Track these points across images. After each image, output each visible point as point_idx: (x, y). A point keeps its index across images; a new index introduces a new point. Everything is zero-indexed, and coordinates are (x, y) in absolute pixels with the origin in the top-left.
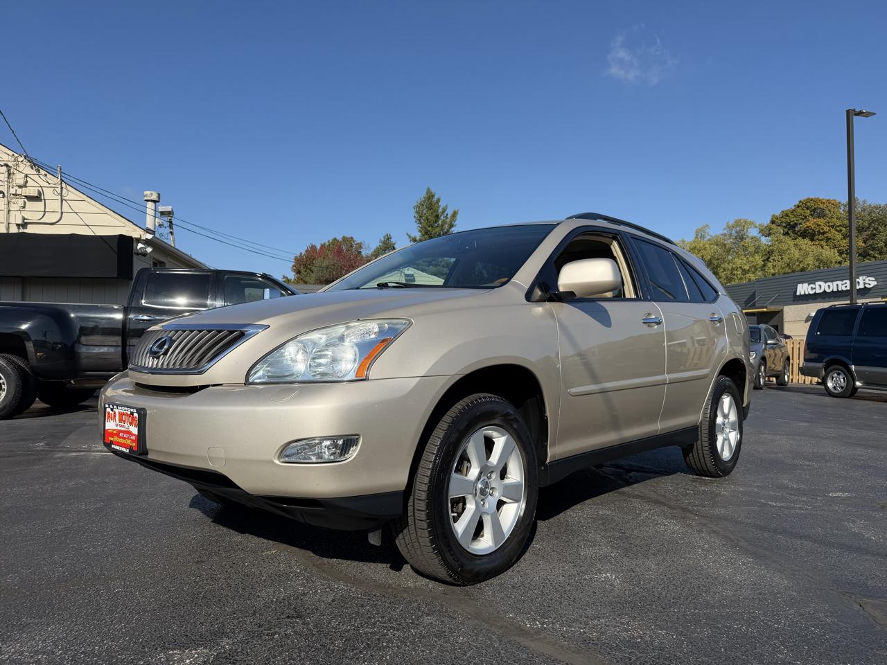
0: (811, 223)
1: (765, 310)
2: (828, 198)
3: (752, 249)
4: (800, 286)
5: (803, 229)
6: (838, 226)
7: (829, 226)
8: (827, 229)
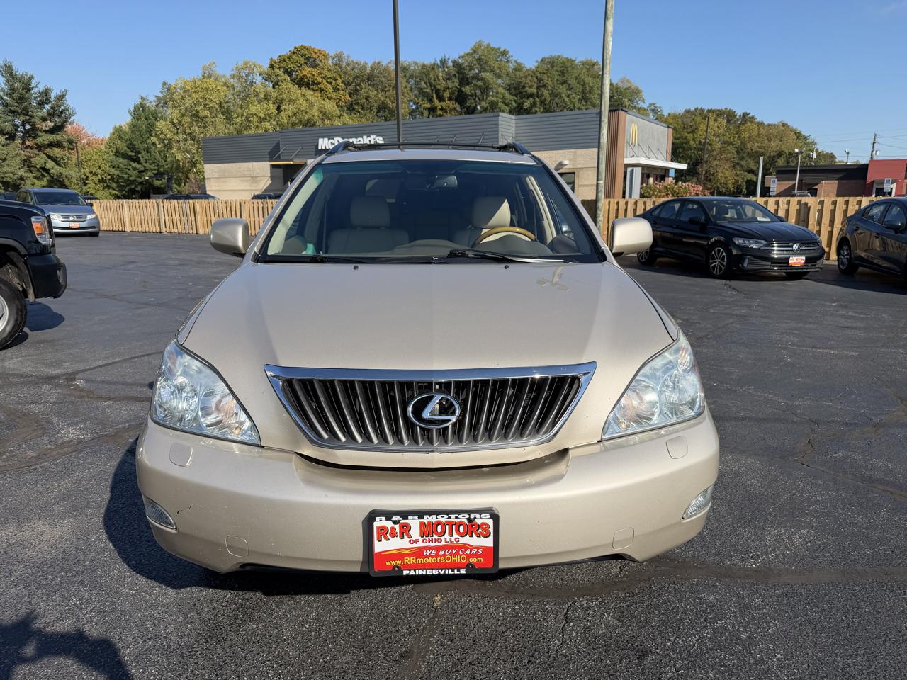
0: (307, 71)
1: (291, 163)
2: (319, 48)
3: (262, 96)
4: (321, 140)
5: (299, 77)
6: (329, 78)
7: (322, 77)
8: (319, 80)
